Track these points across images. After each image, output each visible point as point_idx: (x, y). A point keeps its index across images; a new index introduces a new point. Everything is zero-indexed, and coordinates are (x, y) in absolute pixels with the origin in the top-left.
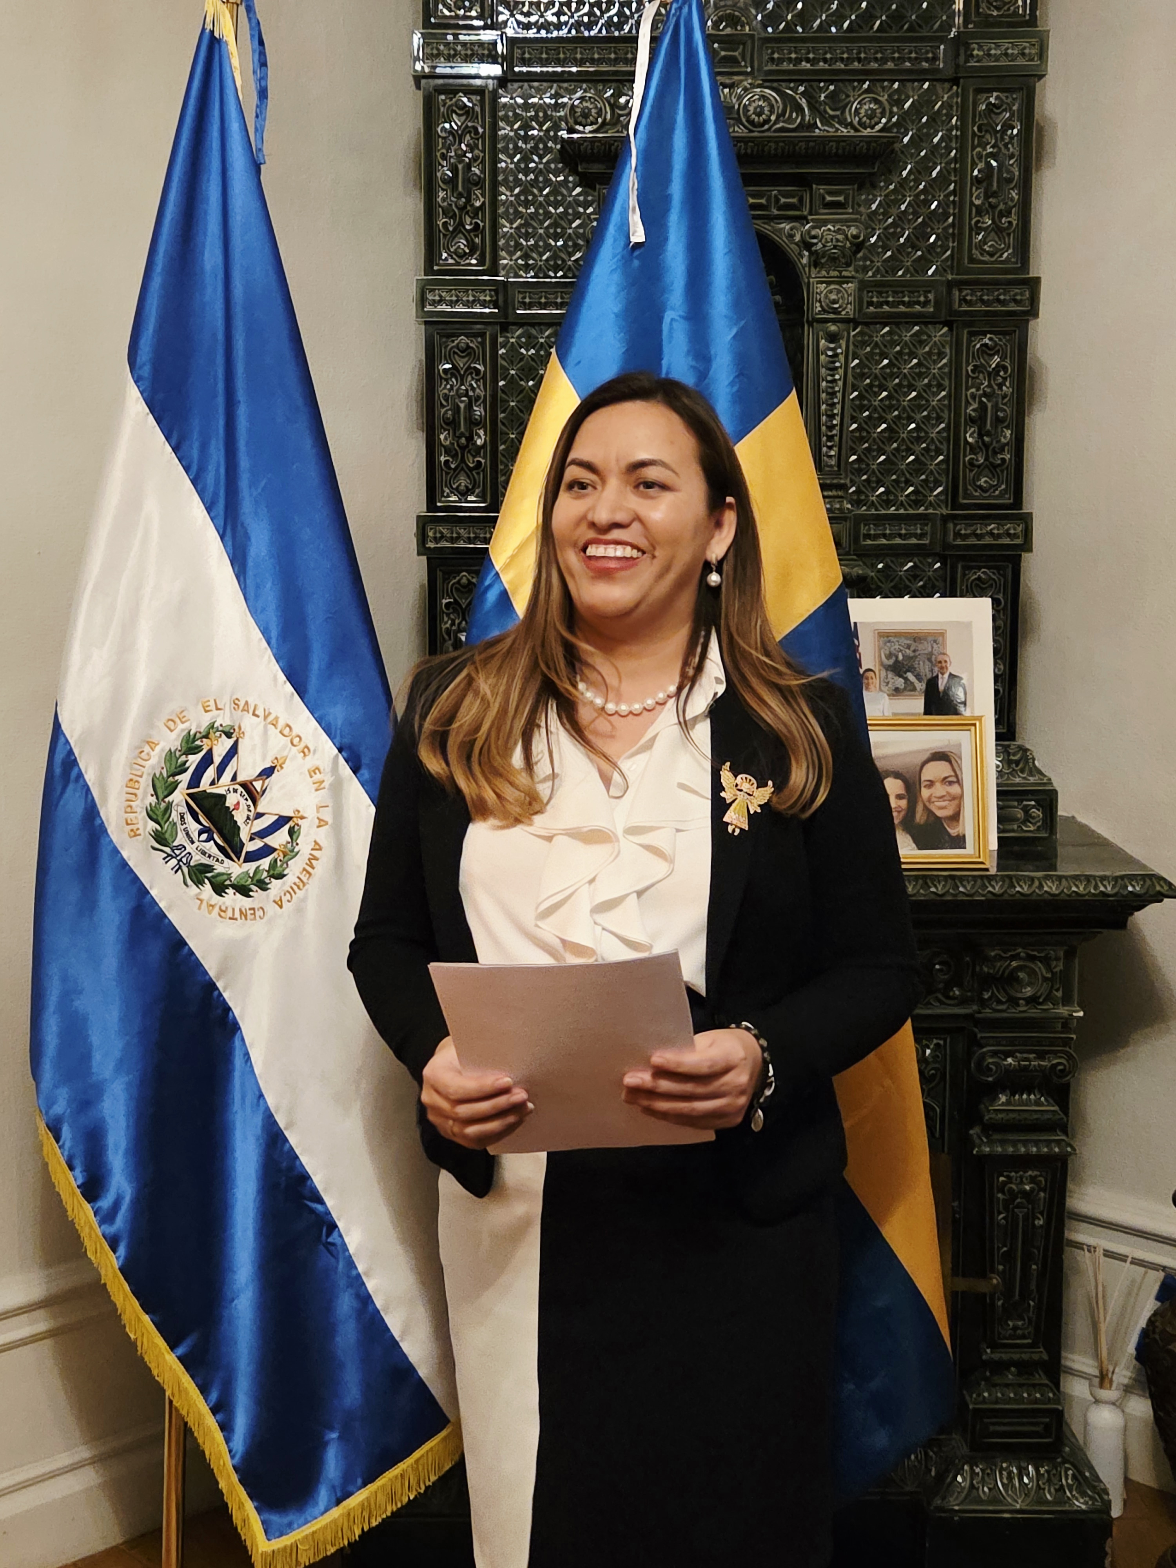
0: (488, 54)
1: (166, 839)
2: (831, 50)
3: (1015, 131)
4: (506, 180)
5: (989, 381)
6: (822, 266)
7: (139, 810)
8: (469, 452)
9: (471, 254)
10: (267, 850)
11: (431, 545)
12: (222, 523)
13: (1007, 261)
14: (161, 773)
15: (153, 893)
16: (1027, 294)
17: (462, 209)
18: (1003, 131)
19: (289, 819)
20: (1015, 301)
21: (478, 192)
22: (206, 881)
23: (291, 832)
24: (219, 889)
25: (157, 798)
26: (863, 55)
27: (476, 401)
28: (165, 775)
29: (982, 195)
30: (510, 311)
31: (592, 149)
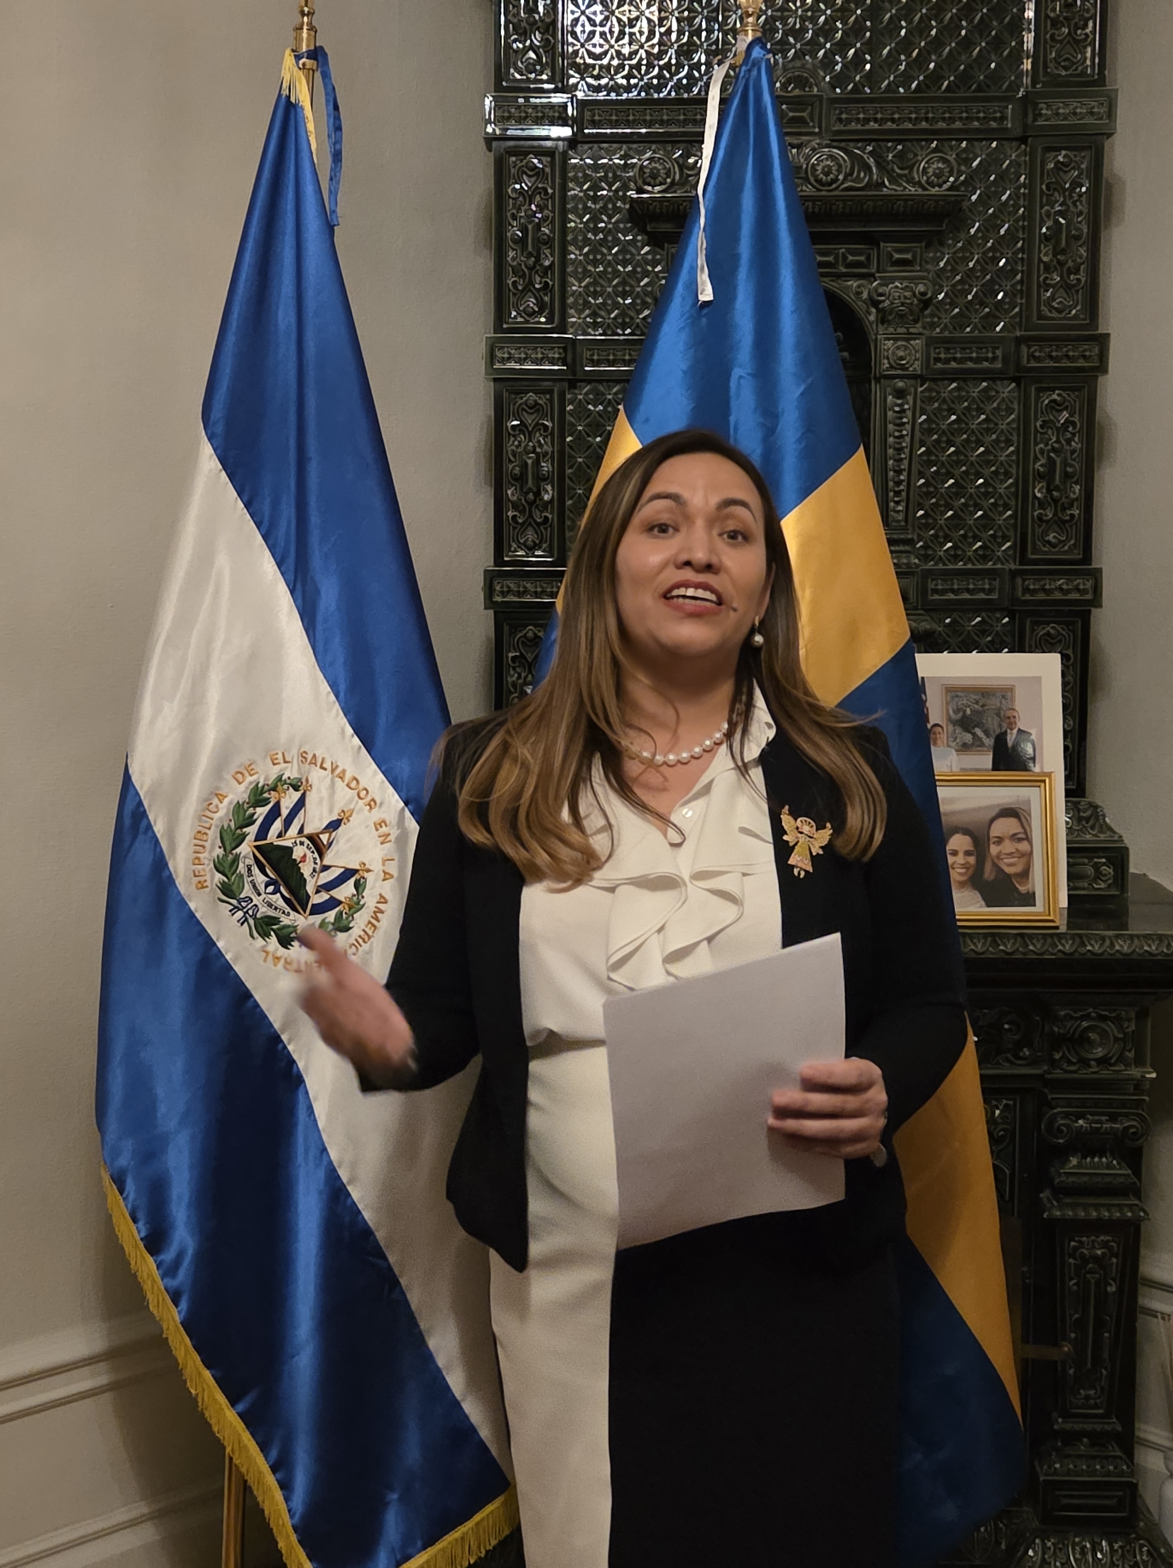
0: (558, 116)
1: (232, 891)
2: (899, 110)
3: (1084, 189)
4: (575, 239)
5: (1058, 437)
6: (889, 323)
7: (206, 862)
8: (537, 507)
9: (540, 313)
10: (333, 903)
11: (499, 599)
12: (293, 578)
13: (1075, 317)
14: (229, 826)
15: (220, 944)
16: (1096, 350)
17: (531, 269)
18: (1072, 189)
19: (355, 871)
20: (1084, 357)
21: (547, 252)
22: (272, 933)
23: (357, 885)
24: (285, 941)
25: (225, 850)
26: (930, 115)
27: (544, 456)
28: (232, 825)
29: (1050, 252)
30: (578, 368)
31: (661, 209)
